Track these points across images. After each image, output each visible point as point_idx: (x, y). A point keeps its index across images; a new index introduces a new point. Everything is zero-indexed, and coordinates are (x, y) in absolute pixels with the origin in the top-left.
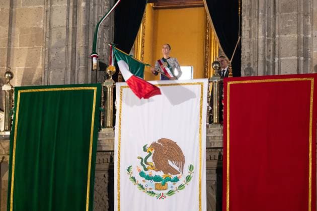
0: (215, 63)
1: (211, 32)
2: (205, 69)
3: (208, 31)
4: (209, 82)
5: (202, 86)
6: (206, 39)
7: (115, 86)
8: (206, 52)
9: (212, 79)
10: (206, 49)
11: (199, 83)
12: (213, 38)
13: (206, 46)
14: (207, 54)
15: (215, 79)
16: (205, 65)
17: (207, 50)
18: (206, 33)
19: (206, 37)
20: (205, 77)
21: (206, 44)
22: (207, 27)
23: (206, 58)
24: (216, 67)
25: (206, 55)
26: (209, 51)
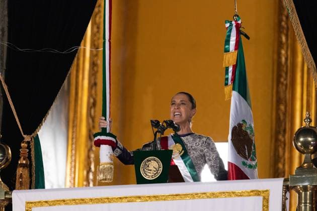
0: (304, 131)
1: (294, 41)
2: (276, 150)
3: (284, 39)
4: (287, 189)
5: (266, 200)
6: (279, 63)
7: (10, 200)
8: (279, 101)
9: (296, 180)
10: (278, 92)
11: (257, 193)
12: (299, 59)
13: (279, 82)
14: (282, 107)
15: (303, 181)
16: (277, 140)
17: (282, 95)
18: (280, 45)
19: (279, 57)
20: (276, 174)
21: (279, 76)
22: (280, 27)
23: (278, 119)
24: (306, 144)
25: (278, 109)
26: (288, 96)
